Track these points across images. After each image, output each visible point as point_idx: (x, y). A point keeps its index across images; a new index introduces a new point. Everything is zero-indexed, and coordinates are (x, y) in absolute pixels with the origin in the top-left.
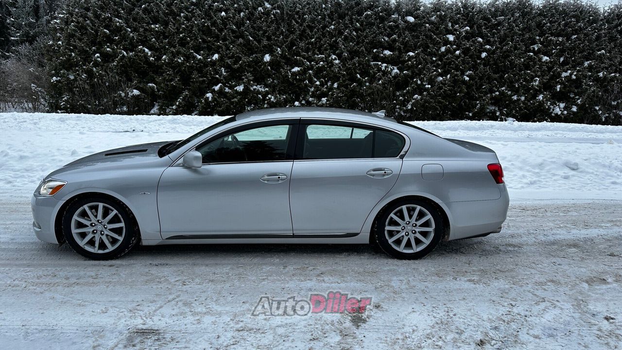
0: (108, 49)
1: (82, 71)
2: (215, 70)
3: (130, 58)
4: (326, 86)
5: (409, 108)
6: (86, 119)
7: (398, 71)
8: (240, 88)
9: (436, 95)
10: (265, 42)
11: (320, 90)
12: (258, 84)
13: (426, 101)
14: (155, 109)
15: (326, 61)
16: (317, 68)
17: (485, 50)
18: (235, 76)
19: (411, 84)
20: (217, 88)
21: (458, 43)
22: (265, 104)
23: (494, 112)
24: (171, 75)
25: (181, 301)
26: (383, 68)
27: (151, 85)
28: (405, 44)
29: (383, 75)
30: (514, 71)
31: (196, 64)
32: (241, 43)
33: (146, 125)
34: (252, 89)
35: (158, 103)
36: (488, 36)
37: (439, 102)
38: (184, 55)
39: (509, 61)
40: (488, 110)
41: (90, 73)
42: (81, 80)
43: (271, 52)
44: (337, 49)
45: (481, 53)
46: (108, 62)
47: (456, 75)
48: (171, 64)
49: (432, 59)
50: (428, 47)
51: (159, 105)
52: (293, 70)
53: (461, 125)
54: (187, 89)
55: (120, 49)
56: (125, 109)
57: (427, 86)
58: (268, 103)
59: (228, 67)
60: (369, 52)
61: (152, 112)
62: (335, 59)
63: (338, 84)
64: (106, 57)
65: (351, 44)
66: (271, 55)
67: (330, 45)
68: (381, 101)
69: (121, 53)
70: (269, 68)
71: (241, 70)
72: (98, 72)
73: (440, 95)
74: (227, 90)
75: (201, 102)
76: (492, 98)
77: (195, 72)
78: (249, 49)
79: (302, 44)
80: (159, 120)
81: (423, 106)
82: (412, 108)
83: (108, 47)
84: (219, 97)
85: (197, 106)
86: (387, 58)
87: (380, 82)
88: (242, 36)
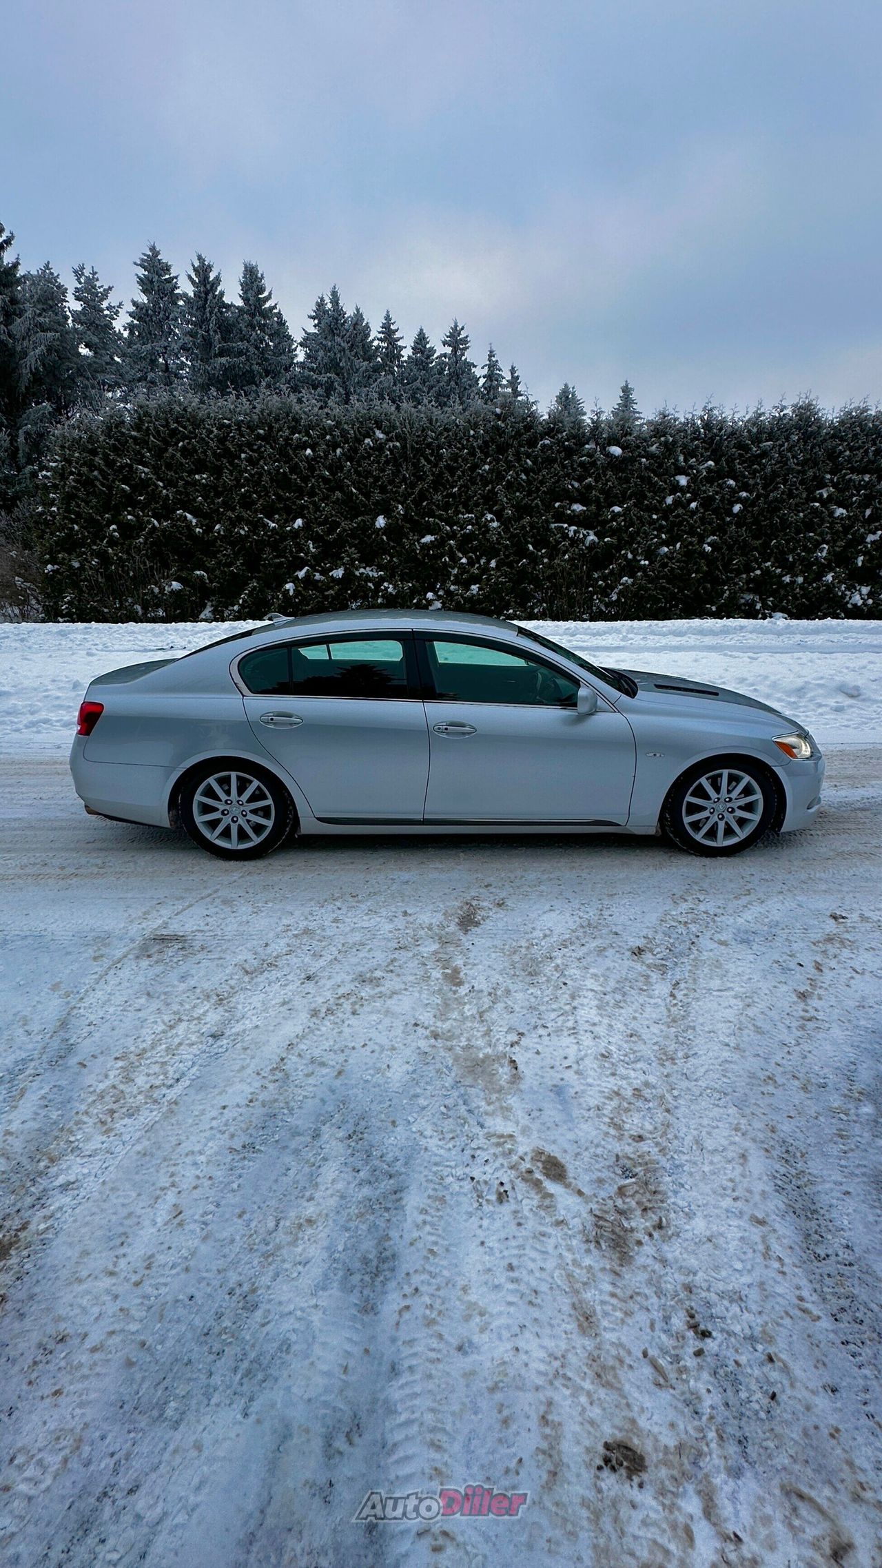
0: (129, 517)
1: (92, 554)
2: (297, 545)
3: (164, 530)
4: (477, 565)
5: (614, 599)
6: (99, 631)
7: (596, 539)
8: (338, 573)
9: (657, 578)
10: (377, 496)
11: (468, 572)
12: (367, 566)
13: (641, 588)
14: (207, 613)
15: (477, 524)
16: (462, 536)
17: (740, 500)
18: (330, 553)
19: (617, 560)
20: (301, 574)
21: (694, 490)
22: (378, 597)
23: (753, 604)
24: (229, 555)
25: (219, 897)
26: (571, 534)
27: (198, 572)
28: (607, 492)
29: (571, 545)
30: (786, 534)
31: (268, 536)
32: (337, 499)
33: (191, 638)
34: (357, 573)
35: (212, 601)
36: (745, 477)
37: (663, 588)
38: (248, 523)
39: (778, 517)
40: (743, 601)
41: (102, 556)
42: (91, 568)
43: (387, 513)
44: (495, 503)
45: (732, 504)
46: (132, 537)
47: (691, 543)
48: (228, 538)
49: (651, 517)
50: (645, 497)
51: (212, 606)
52: (423, 540)
53: (691, 627)
54: (255, 577)
55: (148, 516)
56: (161, 613)
57: (642, 562)
58: (383, 596)
59: (317, 539)
60: (548, 506)
61: (202, 616)
62: (492, 520)
63: (497, 562)
64: (129, 531)
65: (518, 494)
66: (387, 516)
67: (483, 496)
68: (568, 588)
69: (149, 522)
70: (385, 538)
71: (340, 543)
72: (116, 555)
73: (663, 578)
74: (318, 576)
75: (278, 598)
76: (749, 581)
77: (268, 549)
78: (351, 508)
79: (438, 497)
80: (210, 630)
81: (636, 595)
82: (619, 599)
83: (129, 513)
84: (304, 589)
85: (273, 604)
86: (578, 516)
87: (567, 557)
88: (340, 487)
